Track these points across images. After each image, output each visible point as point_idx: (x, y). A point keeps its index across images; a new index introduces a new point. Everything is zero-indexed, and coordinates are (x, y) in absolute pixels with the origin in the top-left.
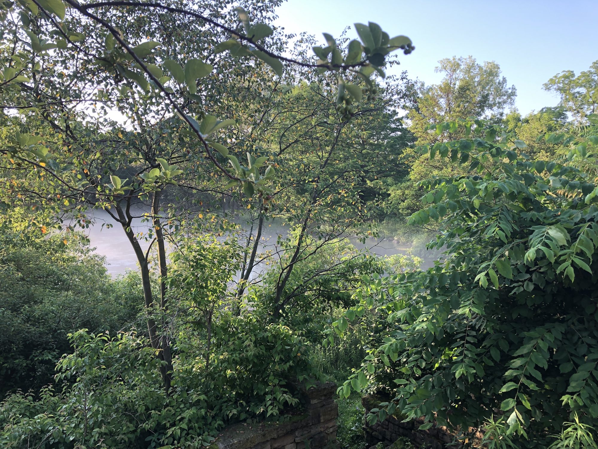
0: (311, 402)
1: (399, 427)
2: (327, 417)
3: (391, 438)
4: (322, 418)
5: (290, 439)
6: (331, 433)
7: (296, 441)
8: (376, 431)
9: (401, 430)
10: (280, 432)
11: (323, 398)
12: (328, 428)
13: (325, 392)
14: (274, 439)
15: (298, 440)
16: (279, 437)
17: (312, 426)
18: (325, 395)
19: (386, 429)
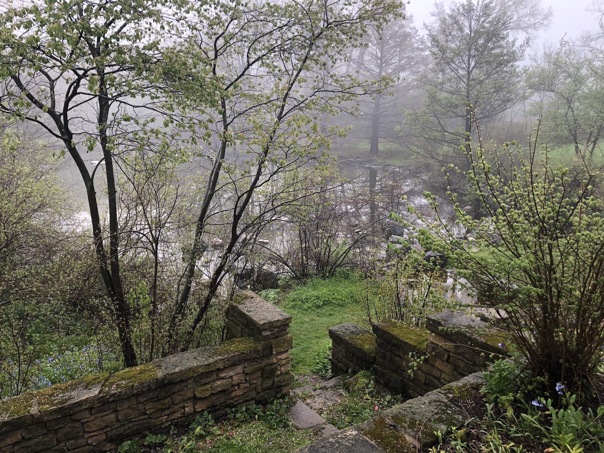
0: (263, 333)
1: (362, 360)
2: (279, 350)
4: (273, 350)
5: (239, 369)
6: (284, 365)
7: (245, 372)
9: (363, 364)
10: (227, 363)
11: (276, 330)
13: (279, 324)
14: (219, 370)
15: (247, 370)
16: (225, 368)
17: (264, 358)
18: (279, 327)
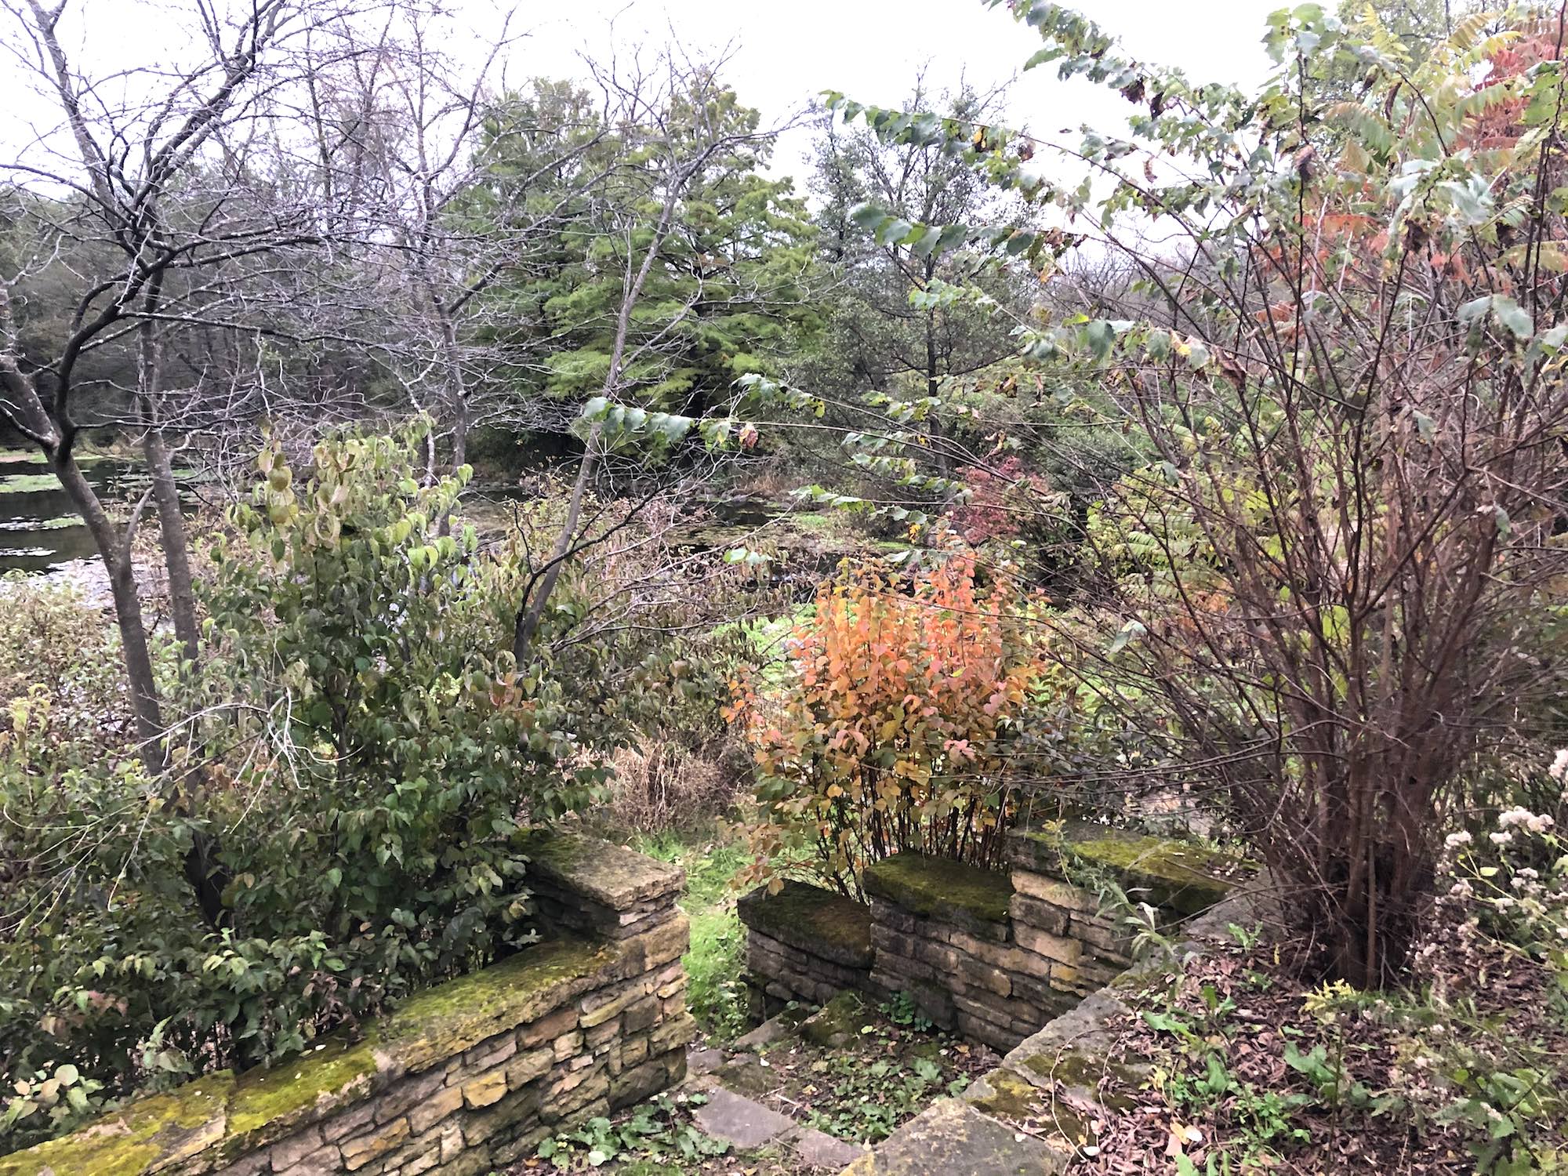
0: (622, 919)
1: (836, 965)
2: (662, 957)
3: (815, 996)
4: (647, 960)
5: (569, 1019)
6: (673, 996)
7: (584, 1026)
8: (776, 981)
9: (841, 974)
10: (541, 1005)
11: (652, 907)
12: (663, 983)
13: (656, 894)
14: (525, 1026)
15: (587, 1021)
16: (539, 1019)
17: (626, 983)
18: (656, 900)
19: (801, 973)
